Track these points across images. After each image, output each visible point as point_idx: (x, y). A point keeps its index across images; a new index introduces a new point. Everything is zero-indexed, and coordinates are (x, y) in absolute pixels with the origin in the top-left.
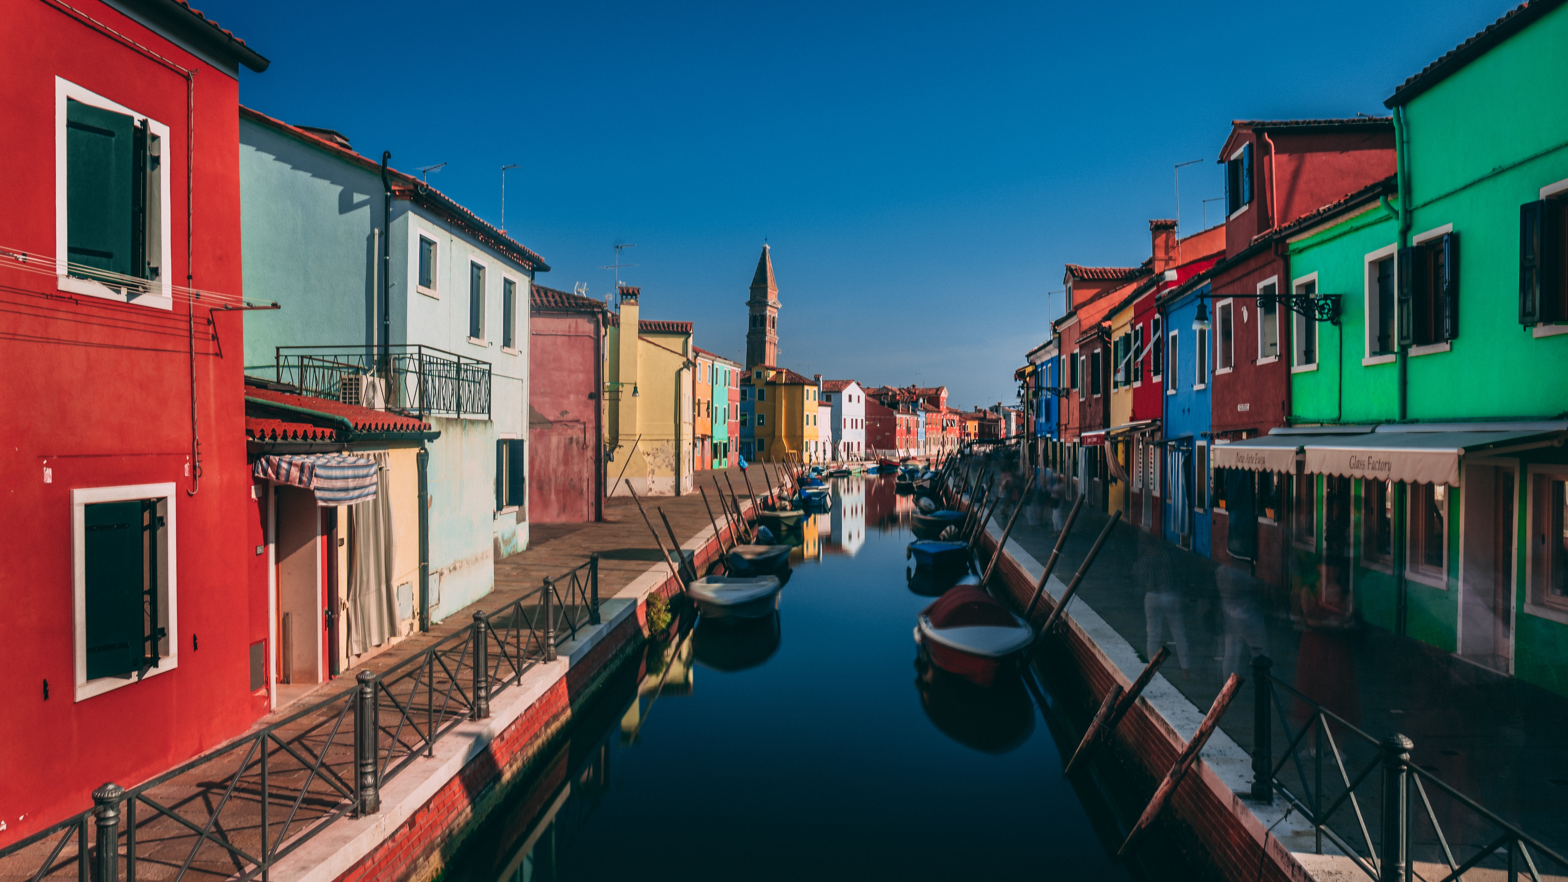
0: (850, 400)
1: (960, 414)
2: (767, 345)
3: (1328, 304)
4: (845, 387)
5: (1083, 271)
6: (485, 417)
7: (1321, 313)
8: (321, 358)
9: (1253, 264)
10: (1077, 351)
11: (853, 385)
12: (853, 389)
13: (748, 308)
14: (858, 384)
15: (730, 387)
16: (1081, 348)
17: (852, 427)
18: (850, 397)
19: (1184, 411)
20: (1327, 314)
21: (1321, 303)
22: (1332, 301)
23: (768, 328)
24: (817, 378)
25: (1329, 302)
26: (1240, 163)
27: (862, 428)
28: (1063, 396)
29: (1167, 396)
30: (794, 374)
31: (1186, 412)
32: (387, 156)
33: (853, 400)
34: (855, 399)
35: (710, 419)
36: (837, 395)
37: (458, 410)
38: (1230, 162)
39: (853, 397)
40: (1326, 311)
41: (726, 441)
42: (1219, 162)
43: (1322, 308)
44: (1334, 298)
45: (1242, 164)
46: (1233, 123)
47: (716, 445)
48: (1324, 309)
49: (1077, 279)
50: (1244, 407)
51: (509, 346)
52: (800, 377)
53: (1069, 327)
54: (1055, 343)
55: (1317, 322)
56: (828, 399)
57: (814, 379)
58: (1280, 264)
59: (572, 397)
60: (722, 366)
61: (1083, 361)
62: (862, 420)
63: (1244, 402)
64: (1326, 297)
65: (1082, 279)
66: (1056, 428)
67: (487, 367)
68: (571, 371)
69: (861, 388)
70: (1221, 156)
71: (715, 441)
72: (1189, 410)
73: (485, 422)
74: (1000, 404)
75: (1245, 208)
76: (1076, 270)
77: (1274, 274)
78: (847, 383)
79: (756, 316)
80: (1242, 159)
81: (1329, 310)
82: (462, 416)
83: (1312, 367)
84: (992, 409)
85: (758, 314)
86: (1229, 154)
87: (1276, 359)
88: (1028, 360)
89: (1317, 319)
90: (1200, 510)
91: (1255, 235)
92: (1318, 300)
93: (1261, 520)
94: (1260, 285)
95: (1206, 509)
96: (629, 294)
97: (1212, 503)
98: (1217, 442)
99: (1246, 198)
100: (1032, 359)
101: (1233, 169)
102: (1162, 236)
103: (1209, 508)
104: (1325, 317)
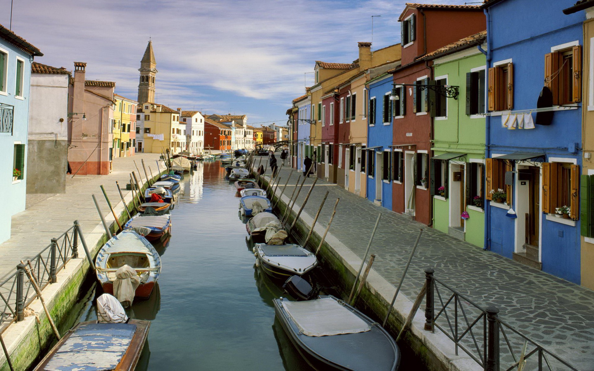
0: (196, 121)
1: (253, 129)
2: (150, 92)
3: (452, 90)
4: (193, 115)
5: (324, 64)
6: (9, 134)
7: (449, 94)
9: (415, 69)
10: (321, 102)
11: (198, 113)
12: (198, 116)
13: (140, 72)
14: (200, 113)
15: (131, 114)
16: (323, 101)
17: (197, 135)
18: (196, 119)
20: (452, 94)
21: (450, 89)
22: (455, 89)
23: (150, 83)
24: (179, 110)
25: (453, 89)
26: (409, 22)
27: (202, 135)
28: (313, 124)
29: (369, 127)
30: (166, 107)
34: (199, 121)
35: (120, 130)
36: (190, 118)
38: (404, 22)
40: (452, 93)
41: (129, 141)
42: (399, 21)
43: (450, 92)
44: (455, 88)
45: (411, 23)
46: (406, 4)
47: (123, 143)
49: (321, 68)
50: (409, 135)
51: (18, 95)
52: (170, 109)
53: (317, 91)
54: (309, 98)
55: (447, 98)
56: (185, 120)
57: (177, 110)
58: (429, 71)
60: (127, 103)
61: (324, 107)
62: (203, 131)
63: (410, 132)
64: (452, 87)
65: (324, 68)
66: (309, 139)
67: (12, 108)
69: (202, 115)
70: (400, 18)
71: (122, 141)
73: (10, 136)
75: (412, 43)
76: (321, 63)
77: (426, 75)
78: (195, 112)
79: (143, 76)
80: (410, 20)
81: (453, 93)
83: (445, 118)
84: (270, 127)
85: (145, 76)
86: (404, 18)
87: (426, 113)
88: (294, 105)
89: (448, 97)
90: (386, 181)
91: (417, 56)
92: (448, 88)
93: (418, 187)
94: (418, 79)
95: (390, 181)
96: (80, 66)
97: (393, 178)
98: (396, 150)
99: (412, 39)
100: (296, 104)
101: (406, 25)
102: (365, 49)
103: (391, 181)
104: (451, 96)
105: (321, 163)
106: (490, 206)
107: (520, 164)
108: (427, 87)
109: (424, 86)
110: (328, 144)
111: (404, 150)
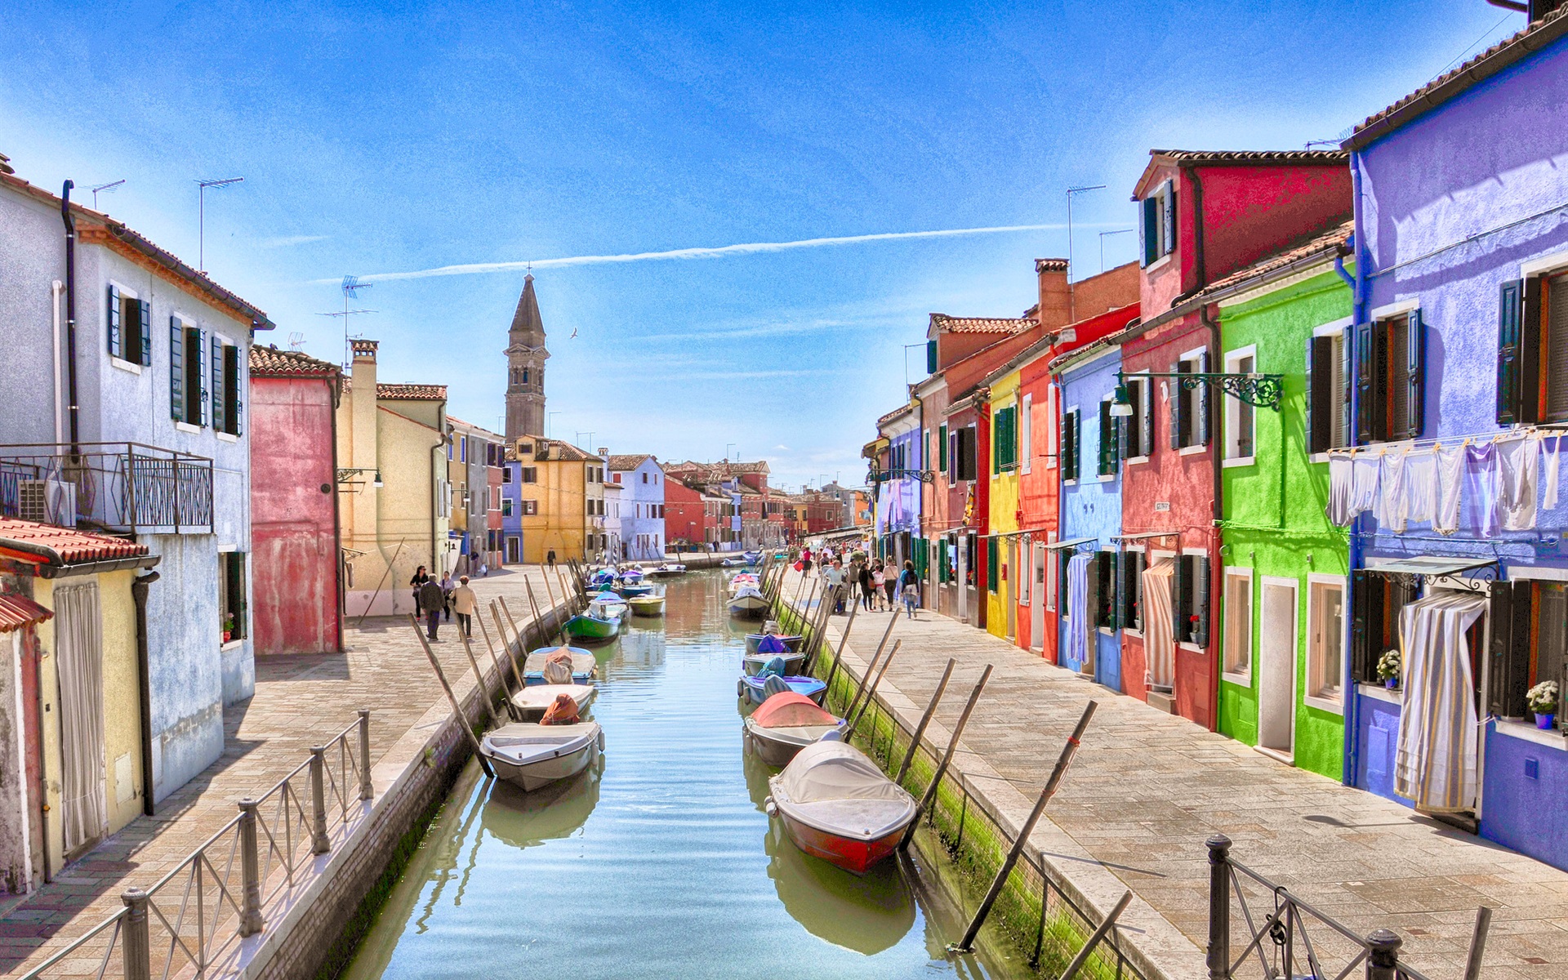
0: (645, 480)
1: (785, 496)
3: (1269, 387)
4: (638, 462)
5: (951, 321)
6: (207, 529)
7: (1261, 397)
8: (13, 460)
9: (1174, 331)
10: (945, 424)
11: (648, 460)
12: (647, 467)
13: (507, 358)
14: (654, 460)
16: (950, 419)
17: (648, 516)
18: (645, 475)
19: (1085, 507)
20: (1268, 398)
21: (1261, 384)
22: (1276, 383)
23: (533, 385)
24: (601, 451)
25: (1270, 383)
26: (1158, 203)
27: (660, 517)
28: (927, 480)
29: (1064, 488)
31: (1089, 509)
32: (68, 185)
33: (648, 480)
34: (651, 479)
36: (628, 474)
37: (177, 523)
38: (1147, 202)
39: (648, 476)
40: (1266, 395)
42: (1135, 199)
43: (1262, 391)
44: (1276, 379)
45: (1163, 203)
46: (1152, 151)
48: (1264, 392)
49: (944, 331)
50: (1163, 507)
51: (232, 432)
53: (934, 394)
54: (917, 412)
55: (1255, 409)
56: (617, 479)
57: (598, 454)
58: (1207, 332)
59: (300, 491)
61: (953, 436)
62: (662, 507)
63: (1163, 500)
64: (1267, 378)
66: (918, 521)
67: (207, 464)
68: (297, 457)
69: (657, 464)
70: (1136, 192)
72: (1092, 507)
73: (207, 536)
74: (835, 482)
75: (1167, 259)
76: (942, 319)
77: (1201, 344)
78: (640, 457)
79: (517, 369)
80: (1163, 198)
81: (1270, 394)
82: (183, 530)
83: (1248, 461)
84: (825, 490)
85: (520, 367)
86: (1146, 190)
87: (1203, 450)
88: (880, 432)
89: (1255, 405)
90: (1106, 631)
91: (1179, 294)
92: (1257, 381)
93: (1185, 646)
94: (1184, 357)
95: (1114, 630)
96: (365, 349)
97: (1123, 623)
98: (1129, 548)
99: (1168, 247)
100: (885, 431)
101: (1150, 210)
102: (1054, 279)
103: (1119, 630)
104: (1266, 402)
105: (947, 584)
106: (1359, 696)
107: (1436, 585)
108: (1202, 380)
109: (1197, 377)
110: (963, 535)
111: (1149, 548)
